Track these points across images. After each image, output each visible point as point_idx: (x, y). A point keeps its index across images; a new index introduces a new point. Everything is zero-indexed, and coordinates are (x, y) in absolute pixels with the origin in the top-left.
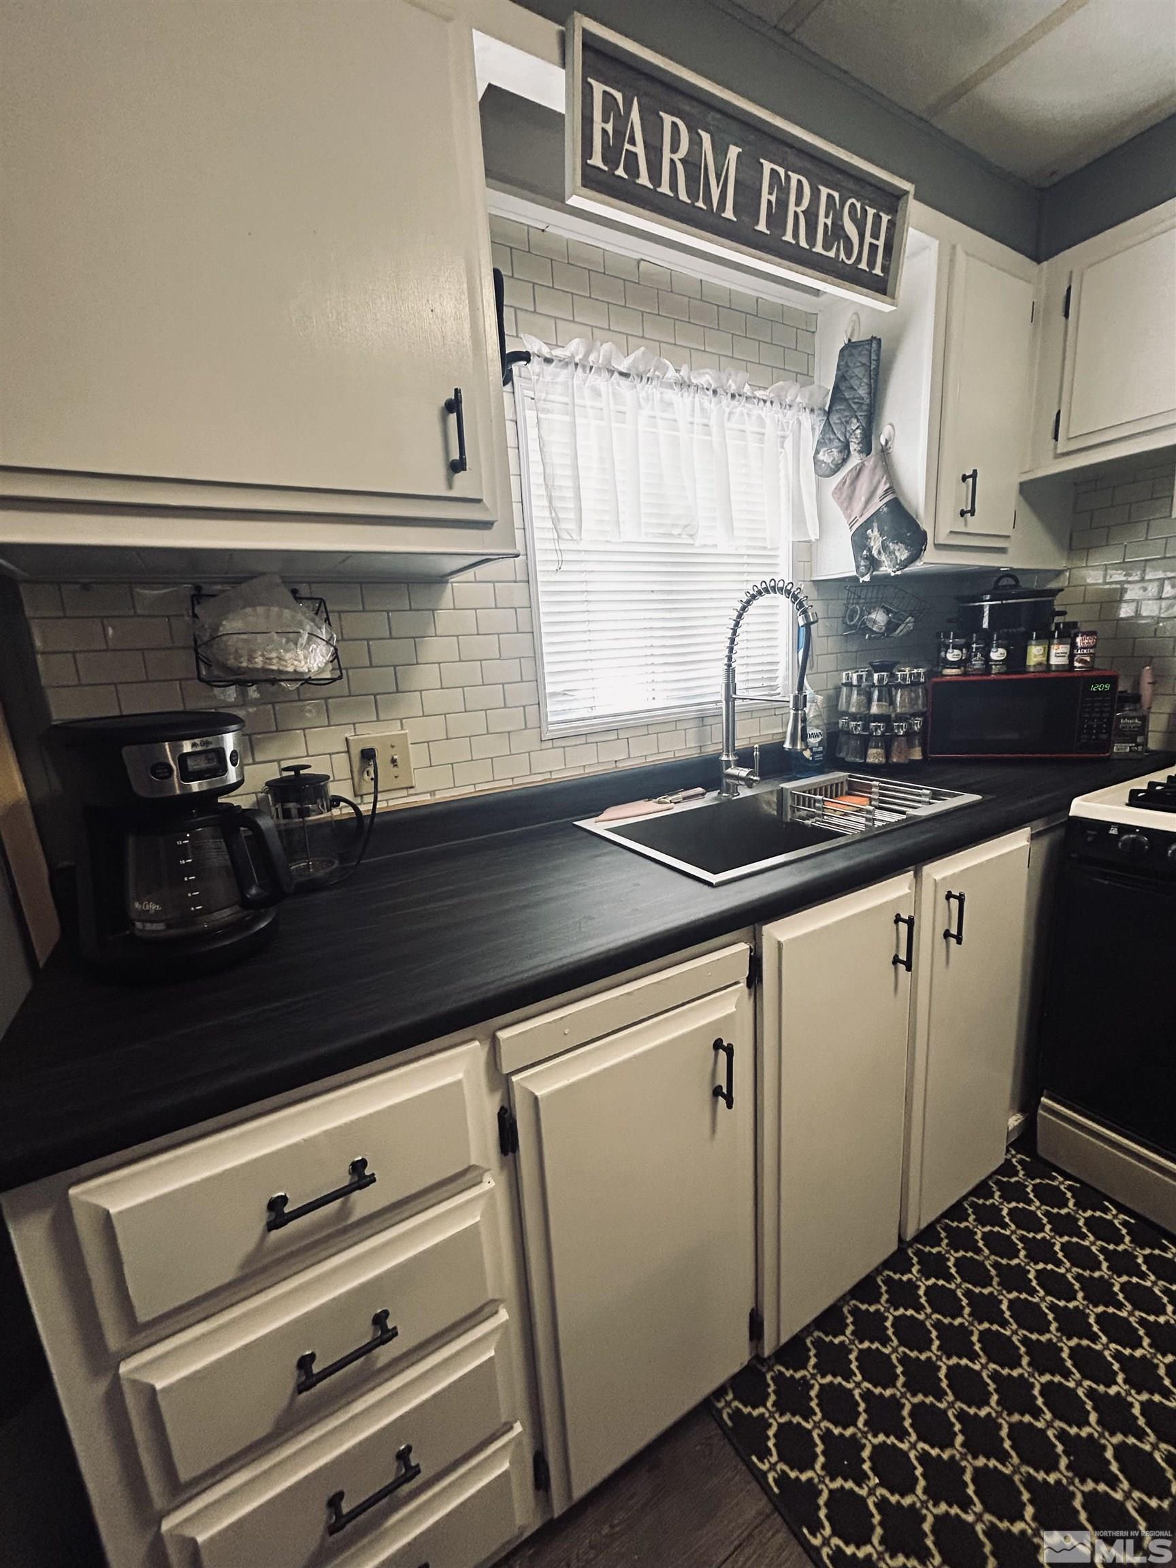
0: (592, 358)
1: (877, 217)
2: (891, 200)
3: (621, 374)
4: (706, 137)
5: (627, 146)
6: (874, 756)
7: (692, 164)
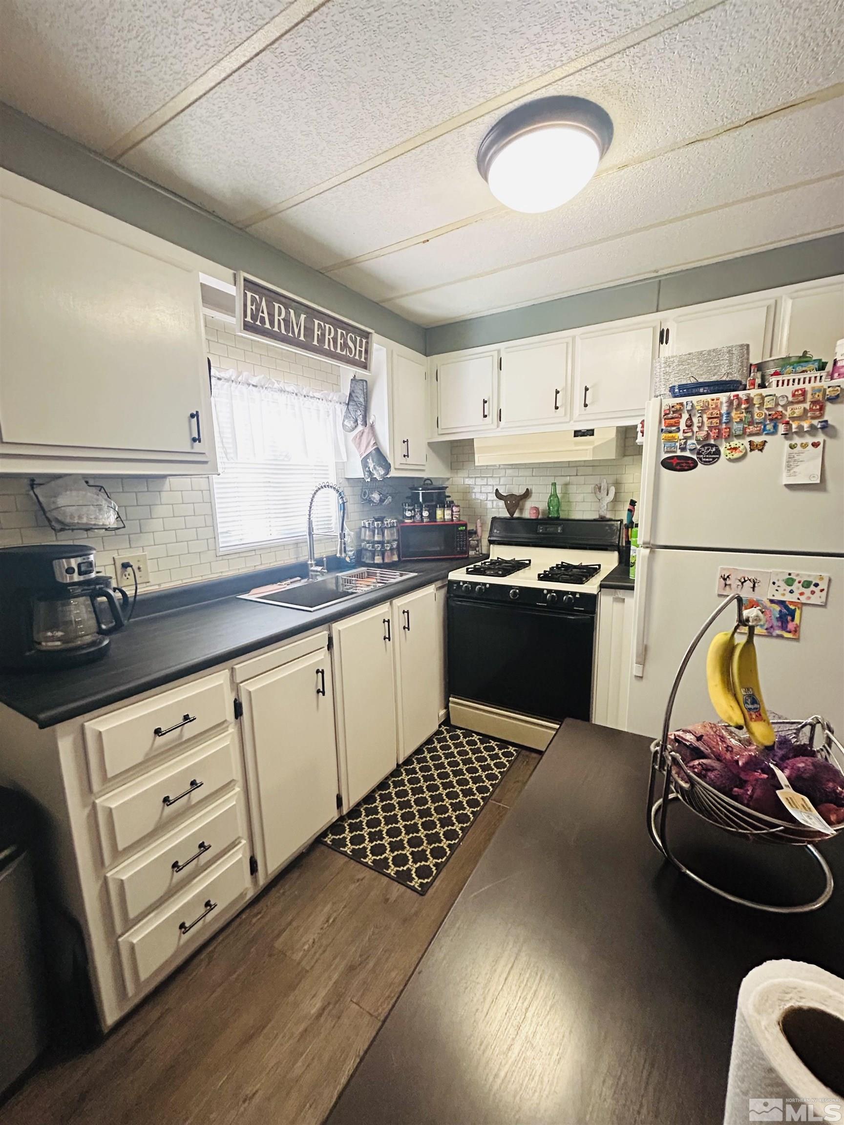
0: (240, 379)
1: (361, 341)
2: (367, 335)
3: (253, 385)
4: (292, 312)
5: (261, 314)
6: (378, 560)
7: (287, 321)
